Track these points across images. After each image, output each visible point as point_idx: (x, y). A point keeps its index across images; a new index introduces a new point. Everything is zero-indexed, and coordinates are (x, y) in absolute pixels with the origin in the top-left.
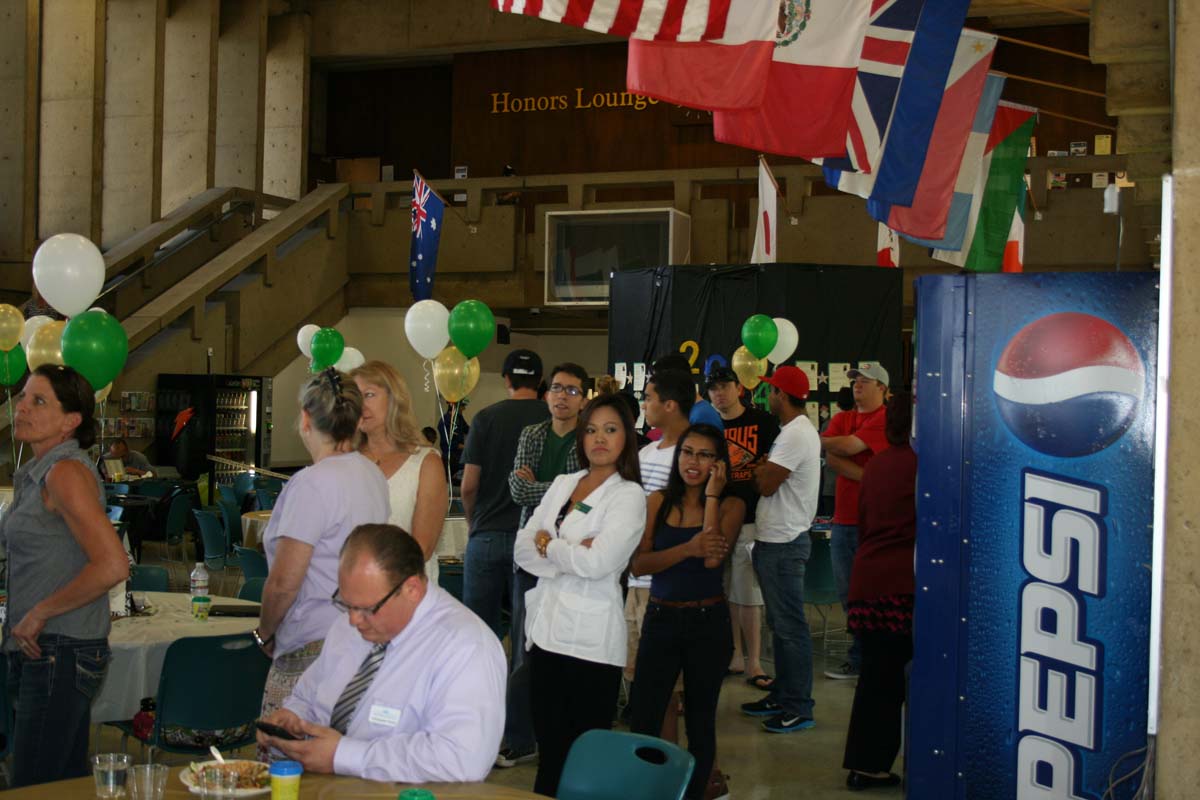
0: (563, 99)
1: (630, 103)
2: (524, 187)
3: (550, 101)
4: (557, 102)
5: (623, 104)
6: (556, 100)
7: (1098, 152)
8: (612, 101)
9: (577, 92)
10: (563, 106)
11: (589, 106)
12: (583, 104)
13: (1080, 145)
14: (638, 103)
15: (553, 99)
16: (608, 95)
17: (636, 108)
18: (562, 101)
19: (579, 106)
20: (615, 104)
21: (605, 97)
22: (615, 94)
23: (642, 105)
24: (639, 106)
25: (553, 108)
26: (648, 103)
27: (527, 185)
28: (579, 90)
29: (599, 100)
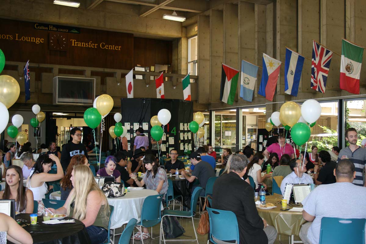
0: (11, 36)
1: (34, 41)
2: (39, 67)
3: (6, 36)
4: (9, 37)
5: (32, 41)
6: (8, 36)
7: (151, 70)
8: (28, 39)
9: (16, 35)
10: (11, 38)
11: (20, 40)
12: (18, 39)
13: (147, 68)
14: (37, 41)
15: (7, 36)
16: (27, 37)
17: (36, 43)
18: (10, 36)
19: (17, 39)
20: (29, 41)
21: (26, 38)
22: (29, 38)
23: (38, 42)
24: (37, 42)
25: (7, 38)
26: (40, 42)
27: (40, 66)
28: (17, 35)
29: (24, 39)
